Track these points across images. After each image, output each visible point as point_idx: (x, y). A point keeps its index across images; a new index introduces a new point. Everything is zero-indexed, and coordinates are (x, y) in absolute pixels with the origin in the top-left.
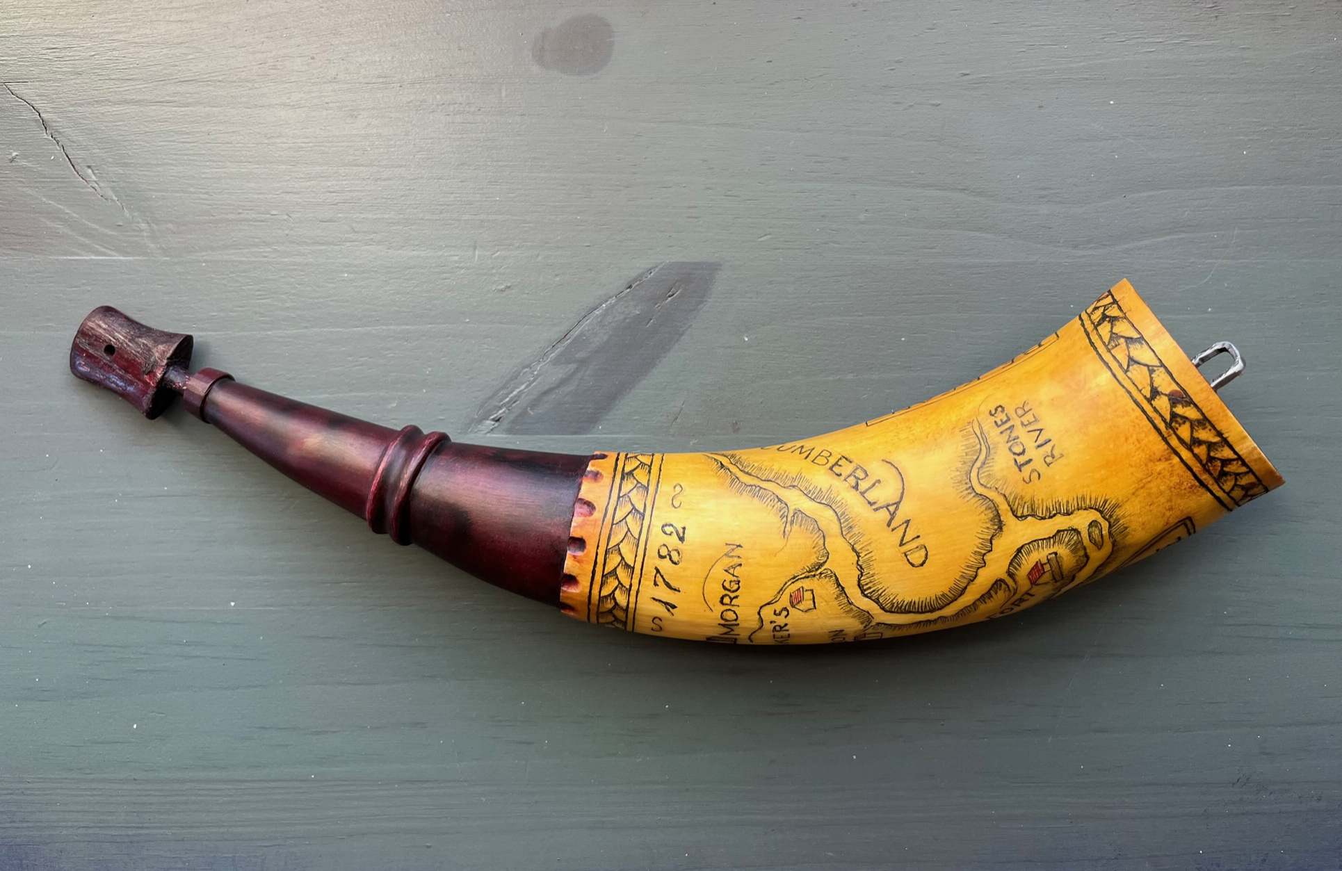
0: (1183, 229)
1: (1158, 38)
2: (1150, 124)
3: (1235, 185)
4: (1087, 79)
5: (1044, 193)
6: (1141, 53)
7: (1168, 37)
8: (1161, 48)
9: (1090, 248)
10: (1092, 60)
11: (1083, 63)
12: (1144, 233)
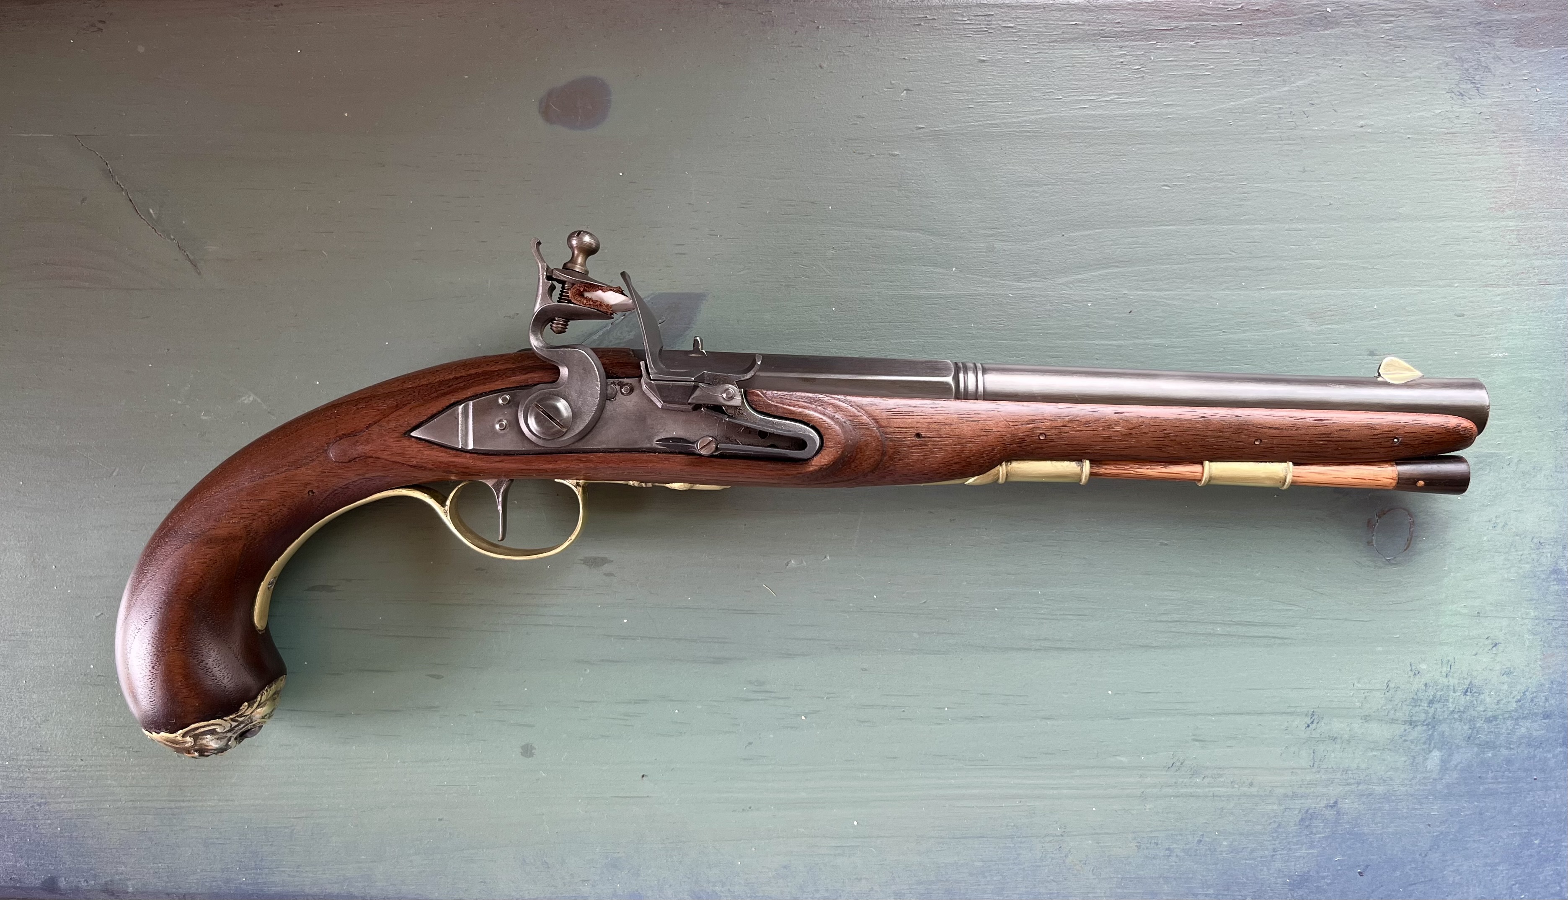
0: (1117, 264)
1: (1091, 96)
2: (1085, 171)
3: (1161, 225)
4: (1028, 132)
5: (991, 232)
6: (1076, 109)
7: (1100, 95)
8: (1094, 104)
9: (1033, 281)
10: (1033, 115)
11: (1025, 118)
12: (1081, 268)
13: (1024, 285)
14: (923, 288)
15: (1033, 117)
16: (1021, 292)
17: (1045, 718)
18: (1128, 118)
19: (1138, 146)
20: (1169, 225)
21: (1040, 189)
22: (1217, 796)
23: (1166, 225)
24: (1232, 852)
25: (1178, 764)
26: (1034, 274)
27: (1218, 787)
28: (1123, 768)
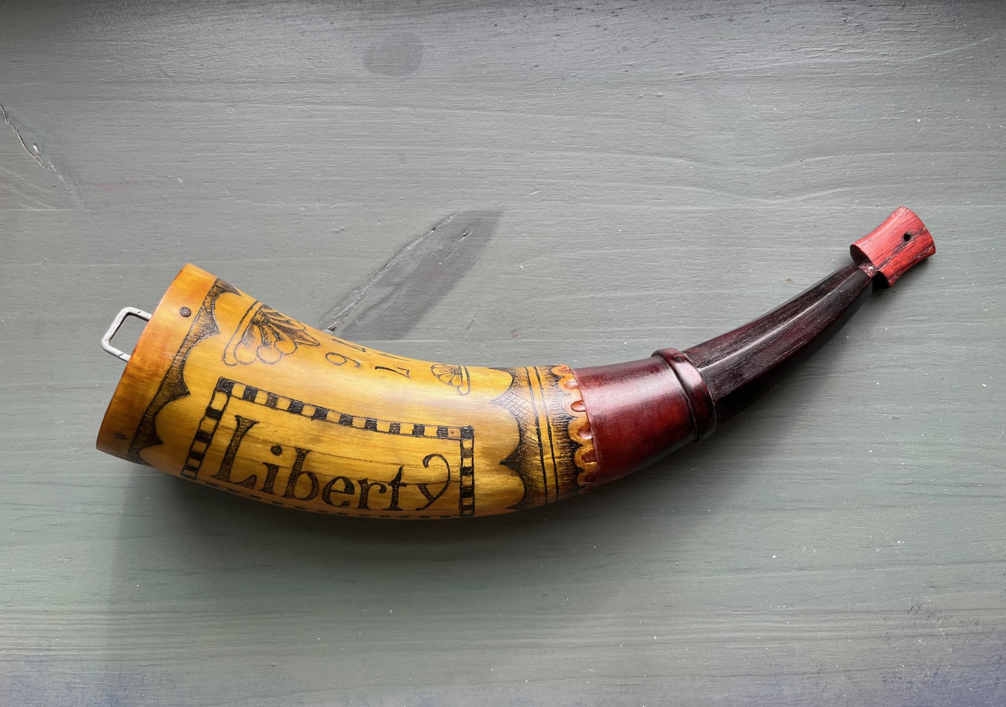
0: (846, 184)
1: (821, 47)
2: (818, 108)
3: (883, 152)
5: (742, 158)
6: (809, 58)
7: (828, 47)
8: (822, 54)
9: (778, 199)
10: (772, 63)
11: (765, 66)
12: (817, 187)
13: (771, 202)
14: (687, 204)
15: (772, 65)
16: (768, 207)
17: (800, 569)
18: (852, 65)
19: (860, 88)
20: (889, 152)
21: (782, 123)
22: (949, 635)
23: (887, 152)
24: (962, 683)
25: (916, 608)
26: (778, 193)
27: (949, 626)
28: (869, 612)
